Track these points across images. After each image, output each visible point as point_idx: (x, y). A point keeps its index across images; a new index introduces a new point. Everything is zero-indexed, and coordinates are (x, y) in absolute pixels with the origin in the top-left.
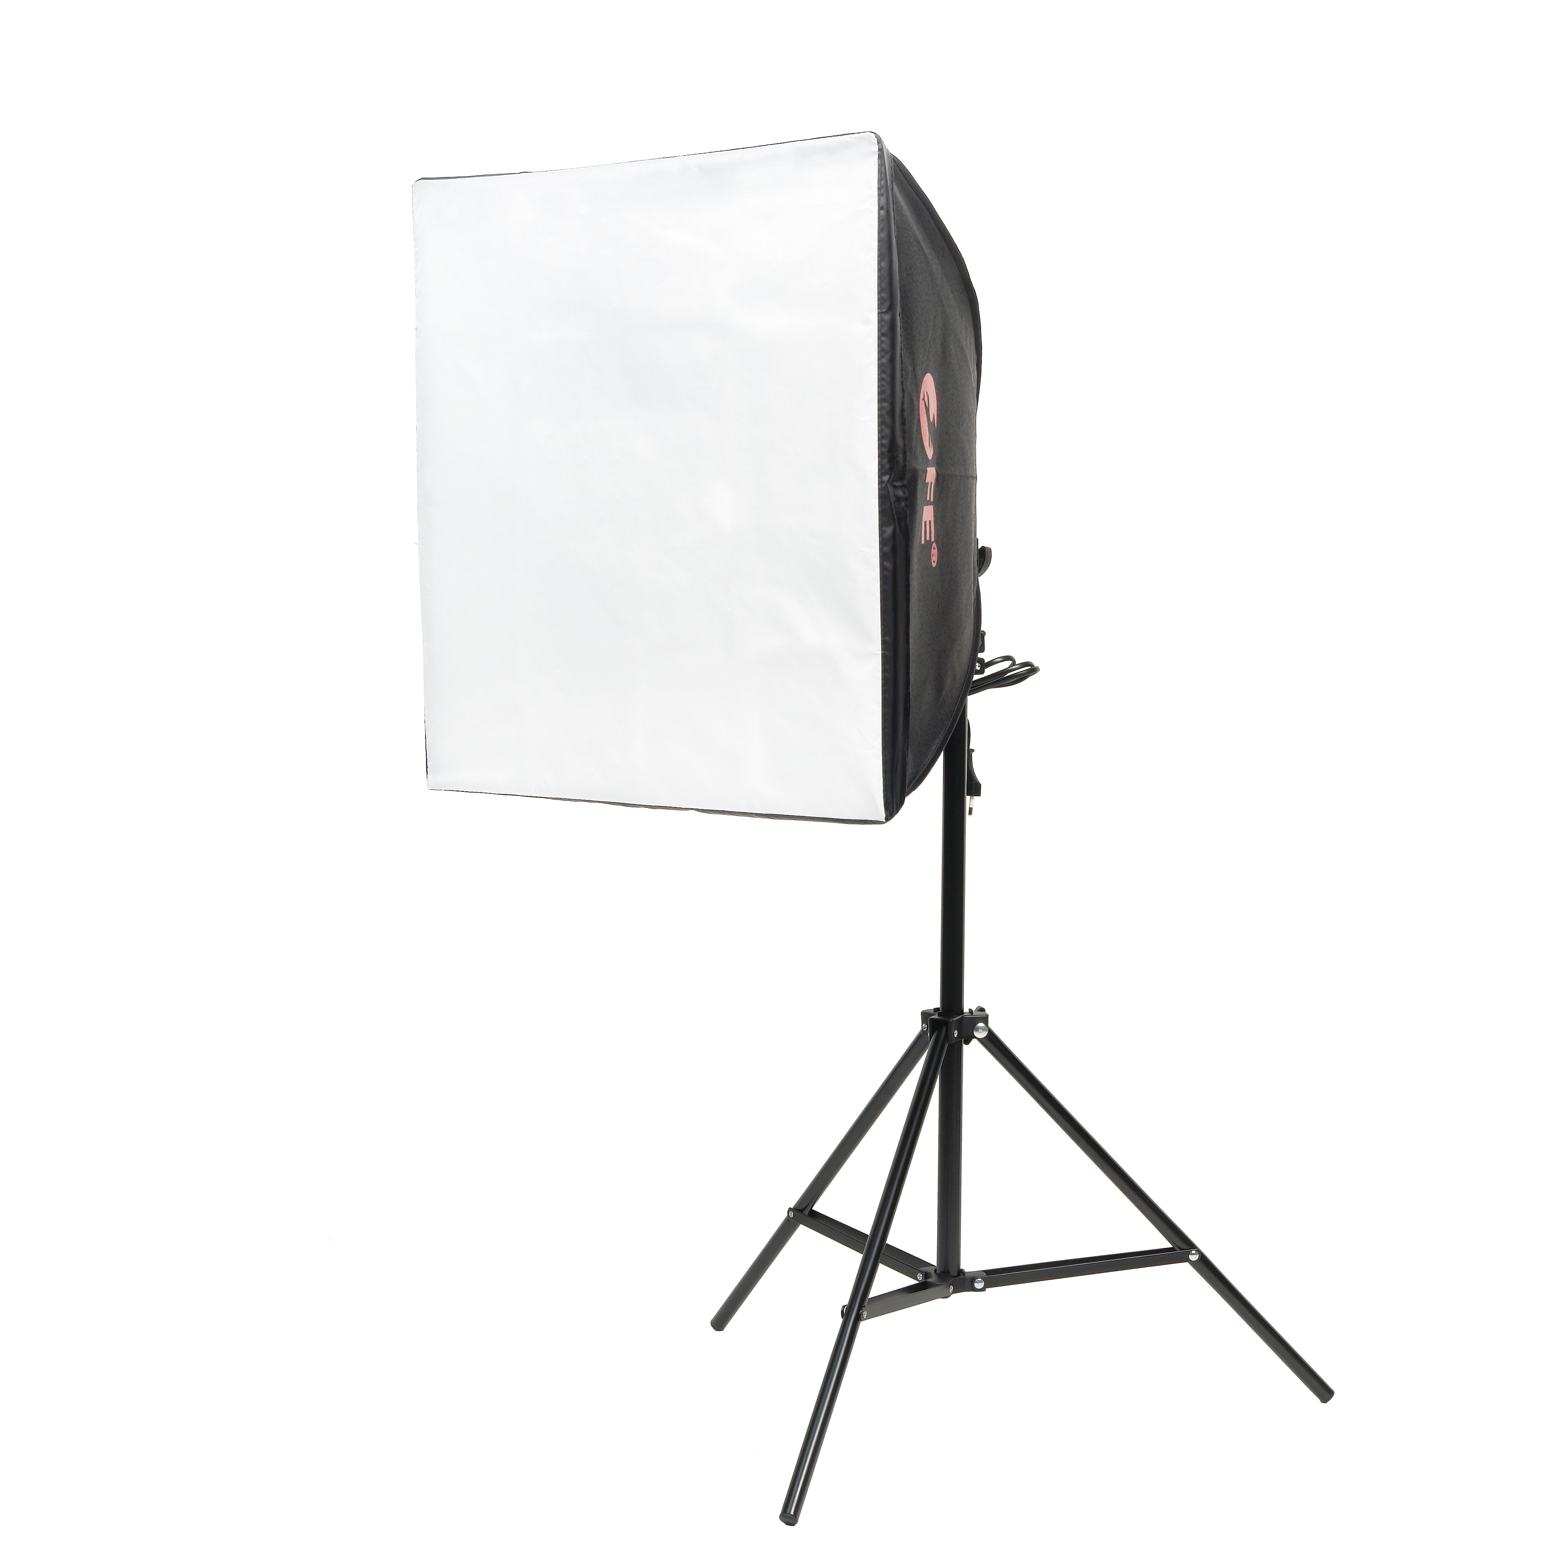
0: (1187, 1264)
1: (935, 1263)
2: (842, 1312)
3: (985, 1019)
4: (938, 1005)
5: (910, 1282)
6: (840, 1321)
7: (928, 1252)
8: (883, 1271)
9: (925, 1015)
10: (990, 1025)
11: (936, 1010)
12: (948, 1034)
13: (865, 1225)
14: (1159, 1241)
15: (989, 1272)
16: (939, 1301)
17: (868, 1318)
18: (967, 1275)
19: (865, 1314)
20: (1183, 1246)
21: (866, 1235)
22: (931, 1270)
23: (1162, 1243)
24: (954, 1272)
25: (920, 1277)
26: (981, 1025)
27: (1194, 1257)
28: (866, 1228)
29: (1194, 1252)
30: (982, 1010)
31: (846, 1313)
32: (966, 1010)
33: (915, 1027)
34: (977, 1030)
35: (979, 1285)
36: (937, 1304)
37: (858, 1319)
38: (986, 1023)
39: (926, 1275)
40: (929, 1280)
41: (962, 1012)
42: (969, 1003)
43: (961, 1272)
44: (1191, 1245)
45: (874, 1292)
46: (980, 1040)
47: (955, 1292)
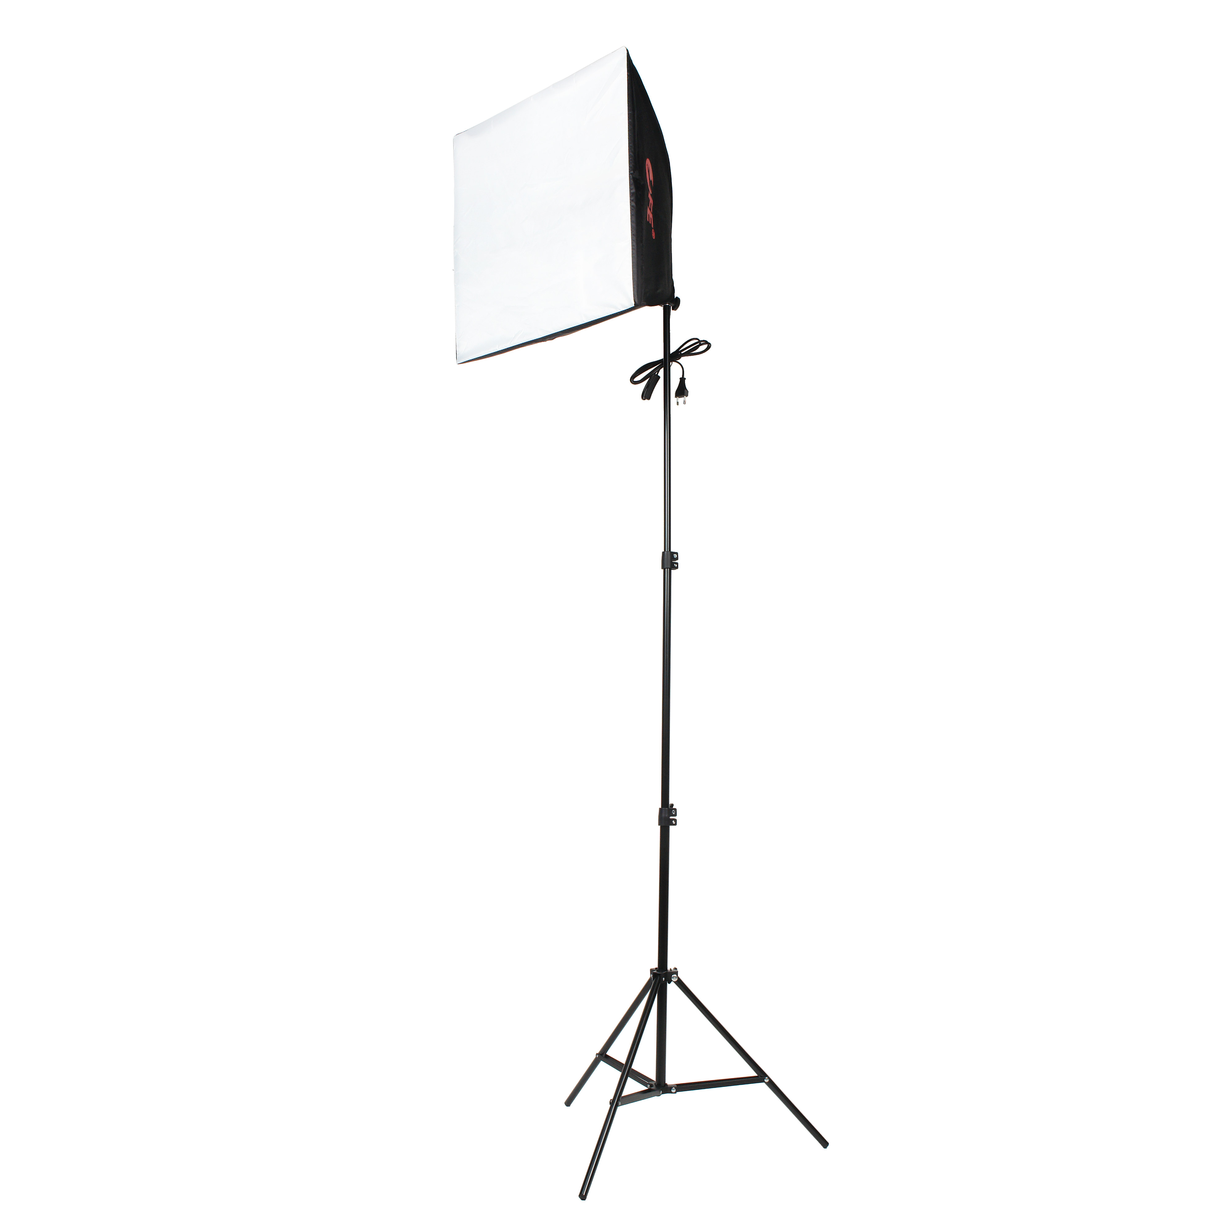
0: (764, 1083)
1: (655, 1080)
2: (610, 1102)
3: (677, 973)
4: (657, 966)
5: (644, 1088)
6: (609, 1106)
7: (651, 1074)
8: (630, 1081)
9: (652, 970)
10: (678, 975)
11: (656, 968)
12: (661, 979)
13: (623, 1060)
14: (752, 1073)
15: (678, 1085)
16: (656, 1097)
17: (622, 1105)
18: (668, 1086)
19: (620, 1103)
20: (762, 1075)
21: (623, 1064)
22: (653, 1083)
23: (753, 1073)
24: (663, 1085)
25: (649, 1086)
26: (675, 975)
27: (767, 1081)
28: (623, 1061)
29: (767, 1078)
30: (676, 969)
31: (612, 1103)
32: (669, 969)
33: (647, 976)
34: (673, 977)
35: (673, 1091)
36: (655, 1098)
37: (617, 1105)
38: (677, 975)
39: (651, 1086)
40: (652, 1088)
41: (667, 970)
42: (670, 966)
43: (666, 1085)
44: (766, 1076)
45: (624, 1094)
46: (674, 982)
47: (662, 1094)
